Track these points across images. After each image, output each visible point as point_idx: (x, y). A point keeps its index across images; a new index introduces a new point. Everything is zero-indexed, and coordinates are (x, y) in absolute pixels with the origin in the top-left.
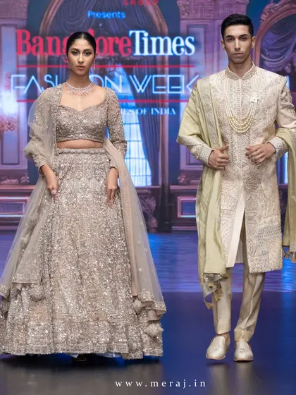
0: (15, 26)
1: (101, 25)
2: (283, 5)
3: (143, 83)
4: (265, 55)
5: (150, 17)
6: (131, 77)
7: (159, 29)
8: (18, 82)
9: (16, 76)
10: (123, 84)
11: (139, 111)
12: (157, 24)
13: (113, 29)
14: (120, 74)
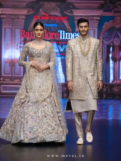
0: (20, 28)
1: (49, 28)
2: (110, 23)
3: (62, 48)
4: (104, 39)
5: (65, 26)
6: (58, 46)
7: (68, 30)
8: (20, 47)
9: (20, 45)
10: (56, 48)
11: (61, 58)
12: (68, 29)
13: (53, 30)
14: (55, 45)
